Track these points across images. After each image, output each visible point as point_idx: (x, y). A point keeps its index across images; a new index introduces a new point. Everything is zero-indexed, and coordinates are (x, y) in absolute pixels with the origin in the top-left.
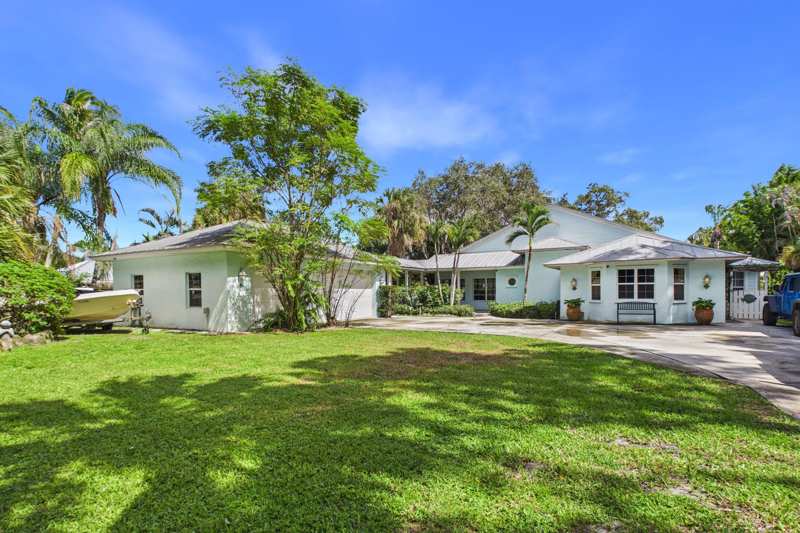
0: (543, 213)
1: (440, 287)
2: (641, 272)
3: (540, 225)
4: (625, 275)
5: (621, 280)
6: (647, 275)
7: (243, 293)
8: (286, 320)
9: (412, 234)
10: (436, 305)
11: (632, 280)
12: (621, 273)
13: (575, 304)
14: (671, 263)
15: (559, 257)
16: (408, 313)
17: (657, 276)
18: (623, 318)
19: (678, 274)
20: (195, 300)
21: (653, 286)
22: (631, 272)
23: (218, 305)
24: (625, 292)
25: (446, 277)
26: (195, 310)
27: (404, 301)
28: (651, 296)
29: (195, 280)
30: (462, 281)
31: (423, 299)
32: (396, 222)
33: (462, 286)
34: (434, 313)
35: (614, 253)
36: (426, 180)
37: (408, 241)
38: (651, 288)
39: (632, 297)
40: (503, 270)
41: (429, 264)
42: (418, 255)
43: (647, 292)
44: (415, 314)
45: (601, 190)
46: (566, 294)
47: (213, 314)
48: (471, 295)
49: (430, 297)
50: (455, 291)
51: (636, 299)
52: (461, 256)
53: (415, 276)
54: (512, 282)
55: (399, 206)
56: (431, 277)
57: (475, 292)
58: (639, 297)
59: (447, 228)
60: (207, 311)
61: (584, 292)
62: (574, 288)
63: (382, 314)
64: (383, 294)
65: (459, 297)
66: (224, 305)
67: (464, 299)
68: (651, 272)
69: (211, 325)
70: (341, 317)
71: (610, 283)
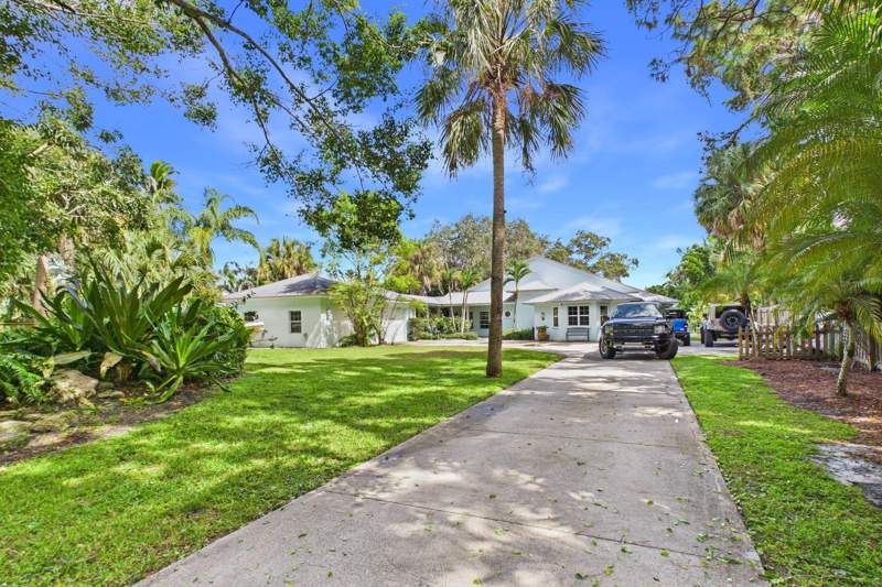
0: (524, 266)
1: (453, 319)
2: (581, 308)
3: (524, 273)
4: (572, 310)
5: (570, 313)
6: (585, 310)
7: (329, 323)
8: (358, 340)
9: (430, 276)
10: (450, 332)
11: (576, 313)
12: (570, 308)
13: (543, 329)
14: (598, 303)
15: (534, 297)
16: (429, 338)
17: (590, 311)
18: (570, 338)
19: (603, 309)
20: (296, 329)
22: (576, 308)
23: (315, 331)
24: (572, 321)
25: (458, 311)
26: (296, 335)
27: (426, 330)
28: (587, 324)
29: (295, 316)
30: (471, 314)
31: (440, 328)
32: (417, 267)
33: (471, 318)
34: (448, 338)
35: (567, 296)
36: (440, 229)
37: (427, 281)
38: (587, 318)
39: (577, 324)
41: (444, 300)
42: (435, 293)
43: (585, 321)
44: (434, 339)
45: (587, 237)
46: (538, 323)
47: (311, 337)
48: (477, 324)
49: (446, 327)
50: (465, 322)
51: (579, 326)
52: (470, 294)
53: (433, 310)
54: (508, 314)
55: (420, 254)
56: (446, 311)
57: (482, 322)
58: (581, 324)
59: (458, 275)
60: (306, 335)
61: (549, 322)
62: (543, 318)
63: (410, 339)
64: (412, 324)
65: (469, 326)
66: (319, 331)
67: (472, 327)
68: (587, 308)
69: (308, 344)
70: (388, 340)
71: (563, 315)
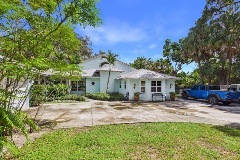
2: (158, 82)
5: (152, 85)
12: (152, 82)
21: (161, 87)
22: (155, 82)
24: (153, 90)
28: (160, 91)
39: (155, 92)
40: (89, 78)
46: (131, 90)
54: (93, 83)
62: (134, 88)
68: (161, 82)
